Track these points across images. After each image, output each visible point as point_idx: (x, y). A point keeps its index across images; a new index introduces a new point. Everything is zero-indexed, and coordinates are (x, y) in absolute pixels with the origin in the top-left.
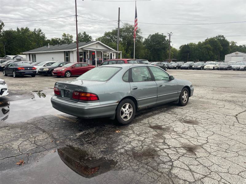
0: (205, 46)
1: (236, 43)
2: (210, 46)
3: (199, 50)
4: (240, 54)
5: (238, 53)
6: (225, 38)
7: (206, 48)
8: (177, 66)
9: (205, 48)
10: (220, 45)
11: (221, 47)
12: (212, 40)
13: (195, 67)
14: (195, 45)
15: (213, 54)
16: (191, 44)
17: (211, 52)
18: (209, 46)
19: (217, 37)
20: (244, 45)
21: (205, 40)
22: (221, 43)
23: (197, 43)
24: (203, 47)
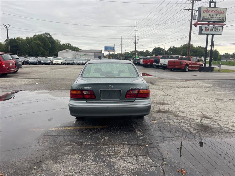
0: (35, 42)
1: (60, 41)
2: (40, 42)
3: (27, 45)
4: (70, 51)
5: (68, 51)
6: (51, 36)
7: (37, 44)
8: (24, 61)
9: (35, 44)
10: (49, 42)
11: (50, 44)
12: (41, 37)
13: (44, 62)
14: (22, 40)
15: (43, 50)
16: (19, 39)
17: (41, 48)
18: (38, 42)
19: (44, 34)
20: (66, 44)
21: (34, 36)
22: (49, 40)
23: (25, 38)
24: (33, 42)
